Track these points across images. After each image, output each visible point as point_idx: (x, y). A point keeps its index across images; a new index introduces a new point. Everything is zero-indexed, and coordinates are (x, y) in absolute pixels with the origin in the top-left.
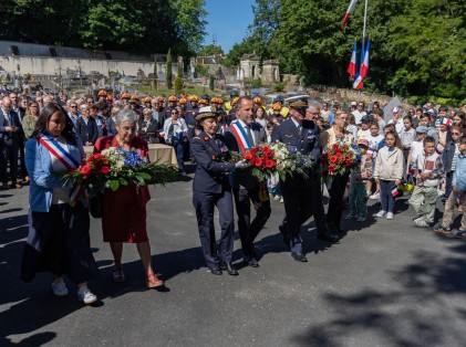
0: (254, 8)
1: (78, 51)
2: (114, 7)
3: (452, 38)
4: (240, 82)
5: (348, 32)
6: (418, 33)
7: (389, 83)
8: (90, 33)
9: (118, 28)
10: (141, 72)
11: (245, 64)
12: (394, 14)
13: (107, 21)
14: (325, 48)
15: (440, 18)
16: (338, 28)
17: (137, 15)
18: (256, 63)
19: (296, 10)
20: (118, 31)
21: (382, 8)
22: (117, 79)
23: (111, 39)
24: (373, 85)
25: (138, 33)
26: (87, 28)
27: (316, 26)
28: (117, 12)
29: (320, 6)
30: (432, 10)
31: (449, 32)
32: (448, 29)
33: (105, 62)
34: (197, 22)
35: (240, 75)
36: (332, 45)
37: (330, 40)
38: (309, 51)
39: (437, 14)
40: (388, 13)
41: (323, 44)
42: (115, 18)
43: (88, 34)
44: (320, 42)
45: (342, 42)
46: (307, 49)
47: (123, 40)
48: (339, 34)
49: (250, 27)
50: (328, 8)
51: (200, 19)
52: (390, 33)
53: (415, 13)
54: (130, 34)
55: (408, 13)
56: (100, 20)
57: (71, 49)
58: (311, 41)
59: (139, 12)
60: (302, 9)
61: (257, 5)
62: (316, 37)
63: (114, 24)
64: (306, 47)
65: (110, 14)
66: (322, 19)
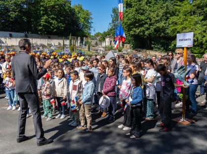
0: (112, 15)
1: (36, 35)
2: (51, 16)
3: (198, 26)
4: (103, 47)
5: (151, 25)
6: (182, 24)
7: (170, 47)
8: (41, 28)
9: (53, 25)
10: (59, 44)
11: (107, 40)
12: (171, 16)
13: (48, 22)
14: (140, 32)
15: (192, 17)
16: (146, 23)
17: (61, 20)
18: (112, 40)
19: (127, 15)
20: (53, 27)
21: (166, 13)
22: (50, 47)
23: (50, 30)
24: (163, 48)
25: (62, 27)
26: (40, 25)
27: (136, 22)
28: (53, 19)
29: (138, 13)
30: (189, 13)
31: (197, 23)
32: (196, 22)
33: (47, 40)
34: (88, 22)
35: (104, 45)
36: (144, 31)
37: (143, 28)
38: (133, 33)
39: (191, 15)
40: (169, 15)
41: (139, 30)
42: (52, 21)
43: (40, 28)
44: (138, 29)
45: (148, 29)
46: (132, 33)
47: (55, 30)
48: (147, 26)
49: (110, 24)
50: (142, 14)
51: (90, 21)
52: (169, 24)
53: (181, 15)
54: (58, 28)
55: (178, 15)
56: (46, 22)
57: (34, 35)
58: (134, 29)
59: (62, 18)
60: (130, 15)
61: (113, 14)
62: (136, 27)
63: (51, 24)
64: (132, 32)
65: (50, 19)
66: (139, 19)
